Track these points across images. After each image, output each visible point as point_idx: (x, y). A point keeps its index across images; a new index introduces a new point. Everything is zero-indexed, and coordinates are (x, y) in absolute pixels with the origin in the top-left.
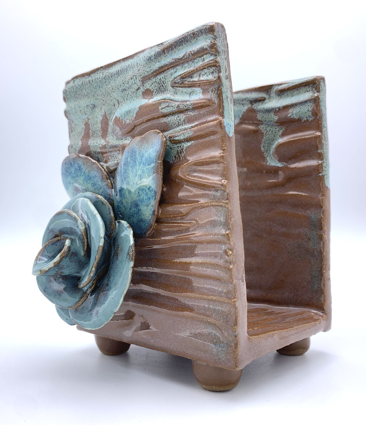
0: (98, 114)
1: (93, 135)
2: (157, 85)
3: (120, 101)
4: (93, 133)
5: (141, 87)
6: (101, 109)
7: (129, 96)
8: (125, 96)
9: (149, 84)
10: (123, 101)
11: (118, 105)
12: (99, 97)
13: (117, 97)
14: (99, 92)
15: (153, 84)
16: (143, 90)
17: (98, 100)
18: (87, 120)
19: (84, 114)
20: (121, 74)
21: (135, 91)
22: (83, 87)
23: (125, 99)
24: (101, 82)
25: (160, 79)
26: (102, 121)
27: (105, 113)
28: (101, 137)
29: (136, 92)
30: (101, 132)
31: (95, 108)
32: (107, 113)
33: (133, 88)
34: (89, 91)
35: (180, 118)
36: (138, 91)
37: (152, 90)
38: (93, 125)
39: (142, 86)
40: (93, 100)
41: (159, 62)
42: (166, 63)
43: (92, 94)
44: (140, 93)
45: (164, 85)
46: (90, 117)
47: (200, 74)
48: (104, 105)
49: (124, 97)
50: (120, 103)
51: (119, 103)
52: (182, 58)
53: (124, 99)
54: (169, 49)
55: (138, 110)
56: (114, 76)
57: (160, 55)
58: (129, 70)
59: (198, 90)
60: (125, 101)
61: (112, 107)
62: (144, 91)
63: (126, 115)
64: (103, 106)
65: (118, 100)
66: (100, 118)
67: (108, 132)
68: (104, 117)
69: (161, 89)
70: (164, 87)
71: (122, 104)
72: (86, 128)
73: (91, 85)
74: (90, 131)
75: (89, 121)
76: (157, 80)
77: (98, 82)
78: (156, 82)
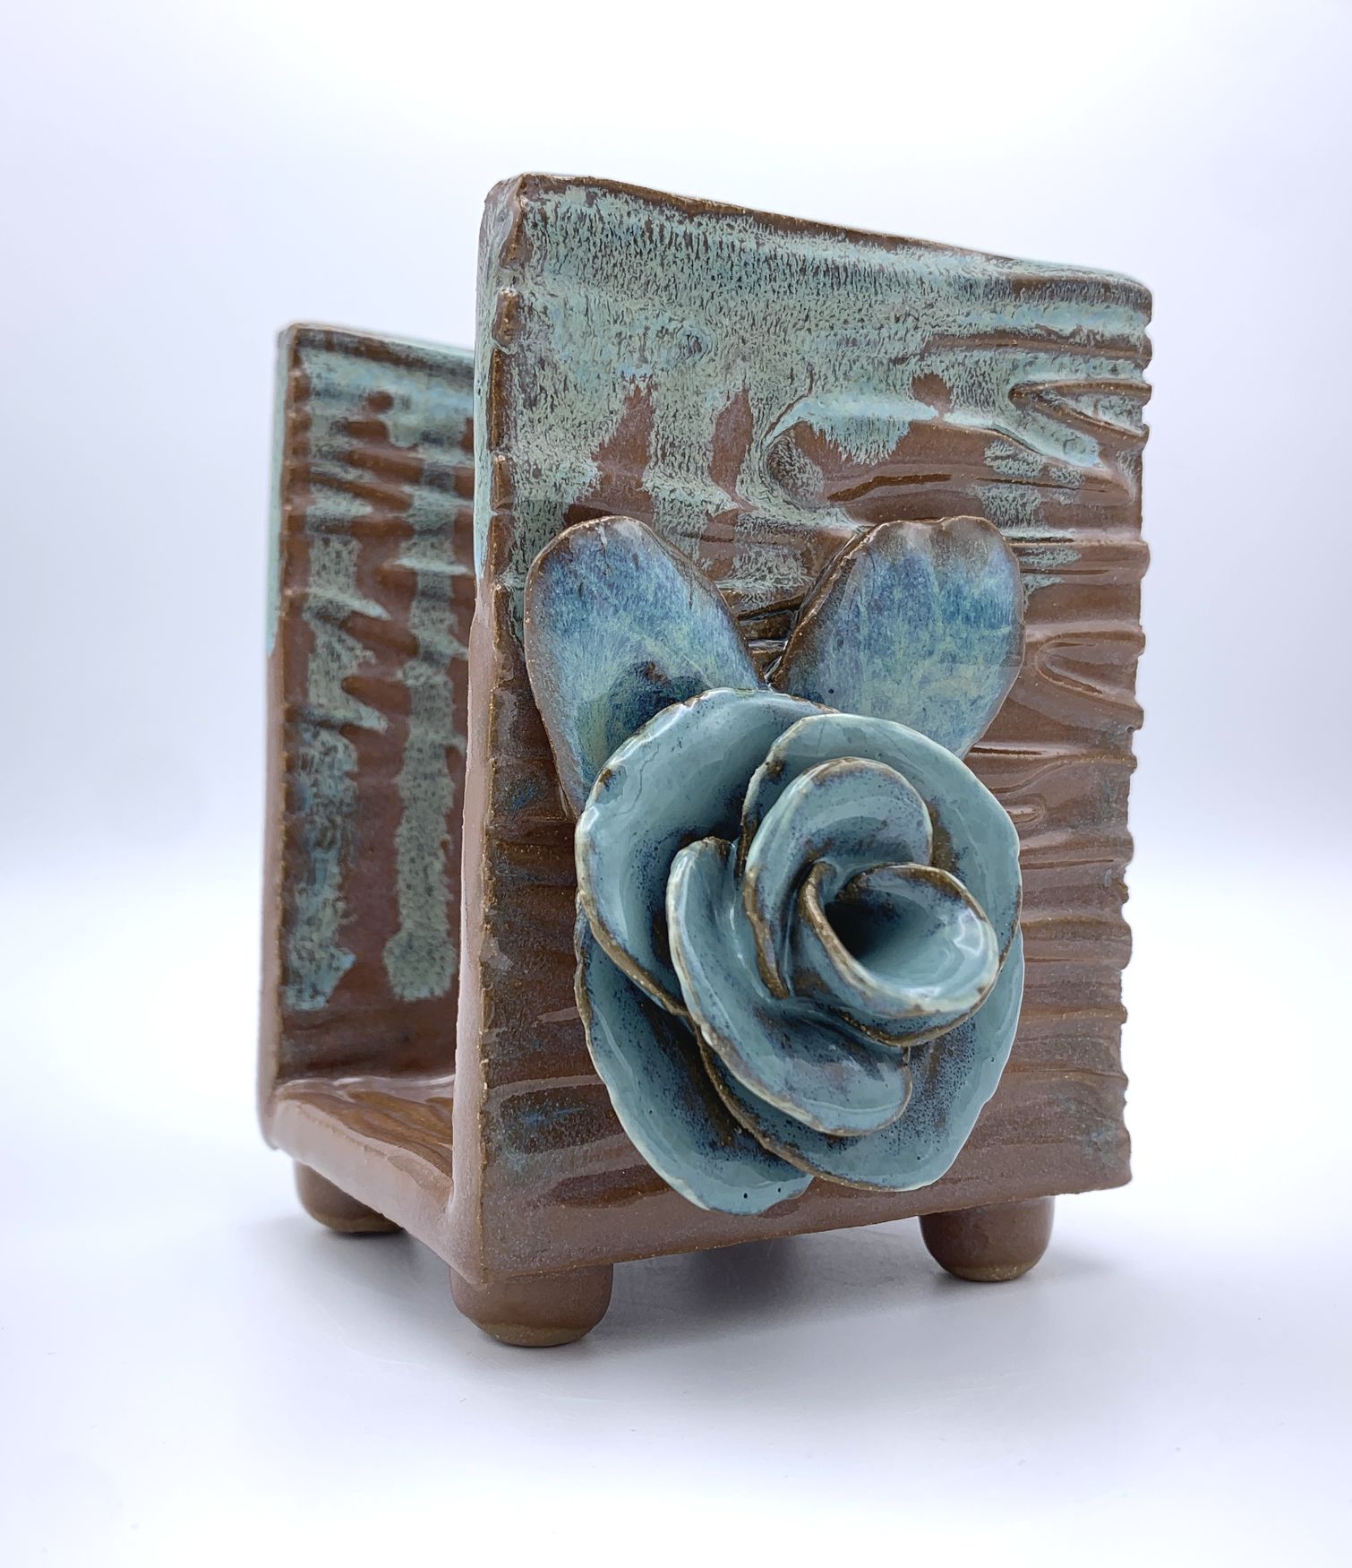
0: (711, 381)
1: (664, 455)
2: (964, 376)
3: (816, 370)
4: (663, 448)
5: (913, 361)
6: (728, 367)
7: (854, 368)
8: (840, 364)
9: (941, 362)
10: (831, 379)
11: (808, 381)
12: (726, 322)
13: (811, 354)
14: (732, 304)
15: (953, 366)
16: (919, 372)
17: (719, 331)
18: (642, 386)
19: (637, 355)
20: (848, 283)
21: (885, 362)
22: (649, 246)
23: (840, 374)
24: (750, 268)
25: (977, 362)
26: (721, 415)
27: (746, 391)
28: (706, 474)
29: (886, 367)
30: (710, 455)
31: (697, 356)
32: (751, 394)
33: (883, 351)
34: (682, 278)
35: (1025, 500)
36: (898, 366)
37: (948, 385)
38: (674, 416)
39: (918, 357)
40: (692, 316)
41: (994, 311)
42: (1019, 328)
43: (695, 293)
44: (905, 378)
45: (984, 384)
46: (661, 378)
47: (1098, 401)
48: (744, 359)
49: (837, 364)
50: (816, 377)
51: (812, 376)
52: (1068, 338)
53: (834, 370)
54: (1033, 293)
55: (905, 433)
56: (816, 273)
57: (1004, 293)
58: (885, 287)
59: (1089, 441)
60: (837, 379)
61: (781, 379)
62: (922, 377)
63: (852, 430)
64: (739, 361)
65: (809, 364)
66: (715, 401)
67: (744, 466)
68: (735, 402)
69: (978, 395)
70: (985, 392)
71: (827, 387)
72: (631, 417)
73: (697, 257)
74: (653, 434)
75: (655, 394)
76: (966, 362)
77: (736, 262)
78: (963, 364)
